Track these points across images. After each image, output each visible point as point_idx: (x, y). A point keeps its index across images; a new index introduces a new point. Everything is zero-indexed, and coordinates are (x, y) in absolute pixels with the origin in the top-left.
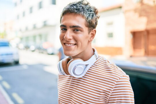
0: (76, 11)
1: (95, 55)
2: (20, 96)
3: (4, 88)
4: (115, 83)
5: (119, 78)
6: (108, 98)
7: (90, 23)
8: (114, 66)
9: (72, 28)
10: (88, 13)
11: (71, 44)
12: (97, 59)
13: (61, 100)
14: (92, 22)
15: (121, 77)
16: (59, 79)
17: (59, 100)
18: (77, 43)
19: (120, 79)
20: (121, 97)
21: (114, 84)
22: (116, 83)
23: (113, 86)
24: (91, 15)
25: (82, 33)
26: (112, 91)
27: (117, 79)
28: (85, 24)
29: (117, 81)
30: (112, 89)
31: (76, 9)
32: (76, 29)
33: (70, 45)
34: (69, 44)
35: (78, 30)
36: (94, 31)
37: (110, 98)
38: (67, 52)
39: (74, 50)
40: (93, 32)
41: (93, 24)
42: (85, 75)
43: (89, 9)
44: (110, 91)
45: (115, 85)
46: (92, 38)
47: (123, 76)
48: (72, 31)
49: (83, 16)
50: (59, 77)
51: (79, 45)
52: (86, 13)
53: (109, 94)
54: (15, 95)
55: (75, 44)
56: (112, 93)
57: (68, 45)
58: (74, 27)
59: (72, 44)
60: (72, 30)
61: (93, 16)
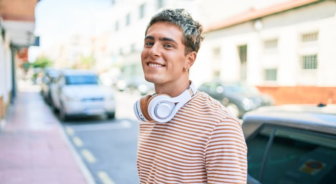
0: (171, 19)
1: (190, 89)
2: (112, 177)
3: (85, 162)
4: (213, 128)
5: (220, 120)
6: (205, 150)
7: (188, 39)
8: (216, 105)
9: (162, 42)
10: (188, 26)
11: (157, 64)
12: (193, 95)
13: (140, 161)
14: (191, 38)
15: (224, 119)
16: (141, 130)
17: (138, 162)
18: (166, 64)
19: (221, 122)
20: (223, 148)
21: (212, 130)
22: (215, 128)
23: (211, 131)
24: (192, 28)
25: (175, 50)
26: (209, 140)
27: (218, 123)
28: (182, 38)
29: (217, 124)
30: (210, 137)
31: (172, 17)
32: (167, 43)
33: (155, 65)
34: (154, 63)
35: (169, 46)
36: (193, 55)
37: (207, 151)
38: (151, 76)
39: (160, 74)
40: (191, 55)
41: (193, 42)
42: (175, 117)
43: (190, 21)
44: (207, 140)
45: (214, 131)
46: (189, 65)
47: (227, 118)
48: (162, 46)
49: (180, 28)
50: (141, 127)
51: (168, 67)
52: (184, 25)
53: (206, 143)
54: (103, 176)
55: (164, 66)
56: (210, 143)
57: (153, 65)
58: (165, 39)
59: (159, 64)
60: (162, 44)
61: (194, 30)
